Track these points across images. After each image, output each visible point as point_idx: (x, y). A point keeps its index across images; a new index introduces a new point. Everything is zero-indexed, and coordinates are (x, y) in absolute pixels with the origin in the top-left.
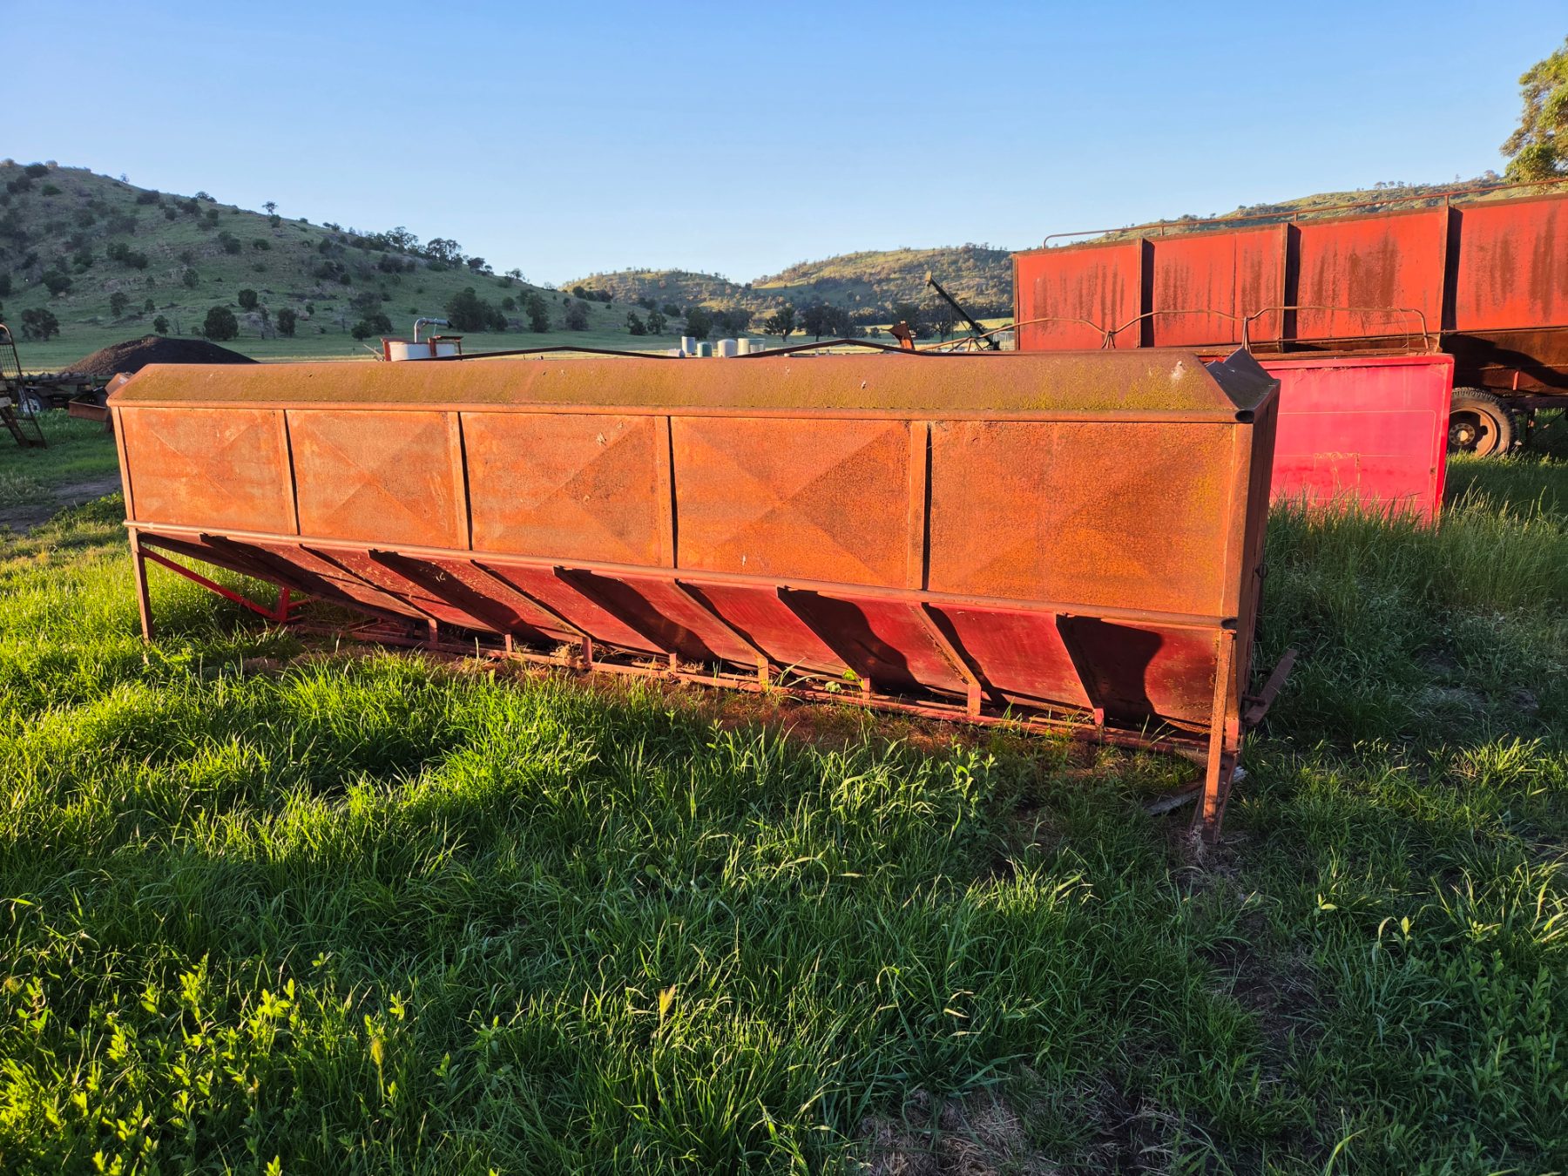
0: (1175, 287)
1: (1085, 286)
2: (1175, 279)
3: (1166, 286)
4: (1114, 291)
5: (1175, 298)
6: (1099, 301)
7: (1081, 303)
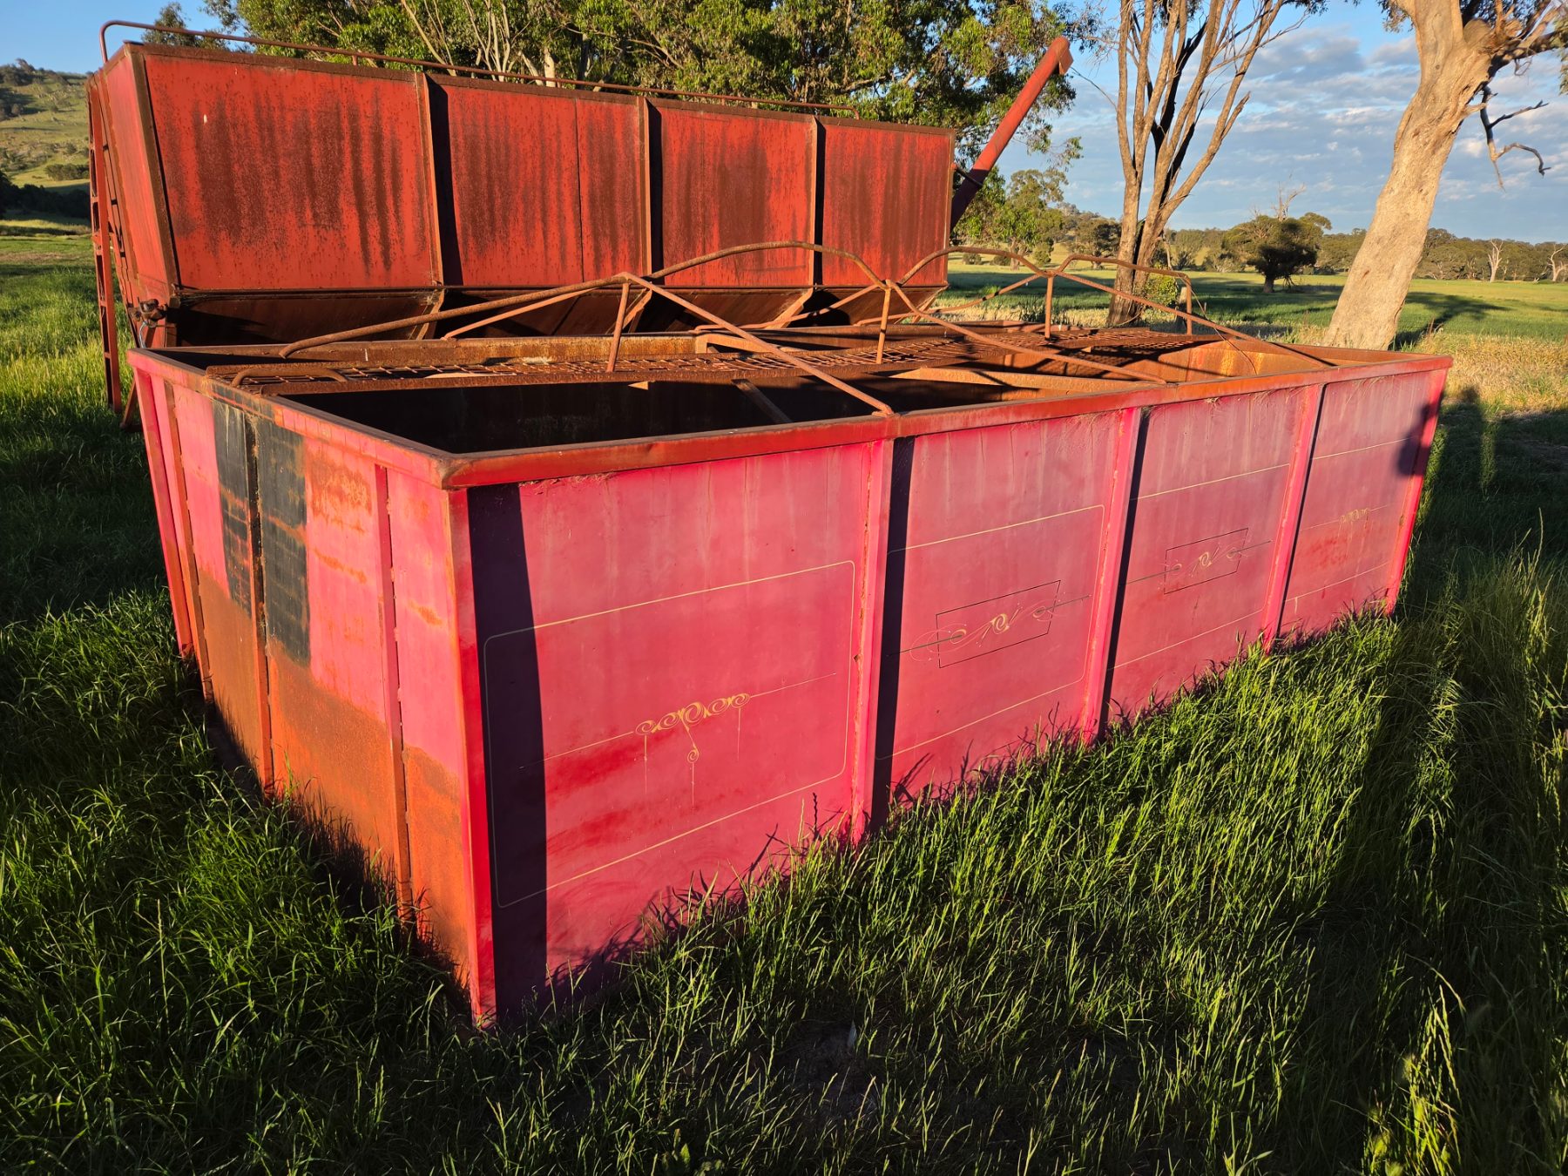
0: (489, 178)
1: (316, 150)
2: (489, 163)
3: (473, 173)
4: (378, 170)
5: (491, 200)
6: (350, 184)
7: (312, 185)
